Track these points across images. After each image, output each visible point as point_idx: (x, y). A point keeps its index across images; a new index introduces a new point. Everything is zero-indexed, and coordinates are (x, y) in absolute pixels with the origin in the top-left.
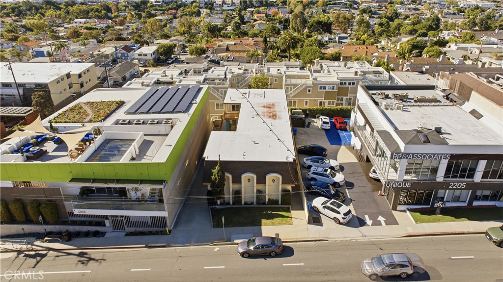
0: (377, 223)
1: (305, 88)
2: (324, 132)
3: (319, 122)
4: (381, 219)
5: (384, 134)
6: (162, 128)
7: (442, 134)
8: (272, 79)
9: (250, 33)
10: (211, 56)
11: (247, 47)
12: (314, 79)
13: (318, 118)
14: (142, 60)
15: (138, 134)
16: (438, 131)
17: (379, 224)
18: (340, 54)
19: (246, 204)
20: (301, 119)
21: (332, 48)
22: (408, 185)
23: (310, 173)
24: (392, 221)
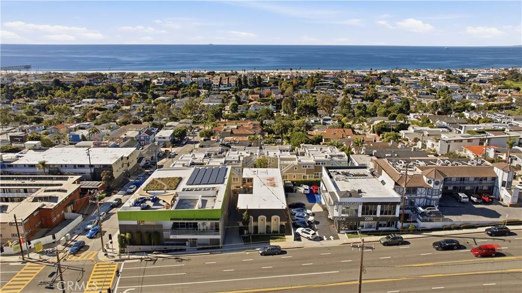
0: (329, 239)
1: (294, 167)
2: (305, 196)
3: (302, 189)
4: (331, 237)
5: (332, 194)
6: (211, 193)
7: (362, 193)
8: (270, 160)
9: (248, 115)
10: (221, 140)
11: (247, 130)
12: (299, 161)
13: (302, 186)
14: (161, 142)
15: (199, 196)
16: (360, 191)
17: (330, 239)
18: (322, 137)
19: (260, 233)
20: (291, 187)
21: (317, 130)
22: (344, 219)
23: (295, 217)
24: (336, 238)
